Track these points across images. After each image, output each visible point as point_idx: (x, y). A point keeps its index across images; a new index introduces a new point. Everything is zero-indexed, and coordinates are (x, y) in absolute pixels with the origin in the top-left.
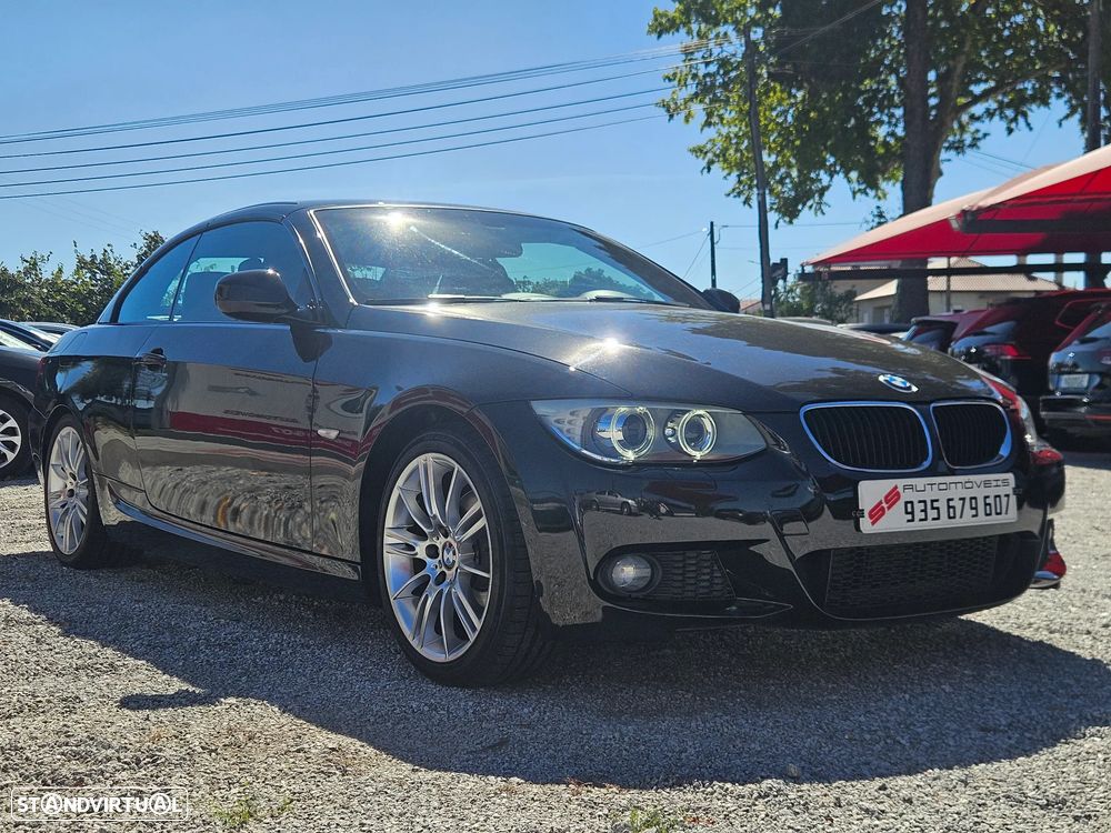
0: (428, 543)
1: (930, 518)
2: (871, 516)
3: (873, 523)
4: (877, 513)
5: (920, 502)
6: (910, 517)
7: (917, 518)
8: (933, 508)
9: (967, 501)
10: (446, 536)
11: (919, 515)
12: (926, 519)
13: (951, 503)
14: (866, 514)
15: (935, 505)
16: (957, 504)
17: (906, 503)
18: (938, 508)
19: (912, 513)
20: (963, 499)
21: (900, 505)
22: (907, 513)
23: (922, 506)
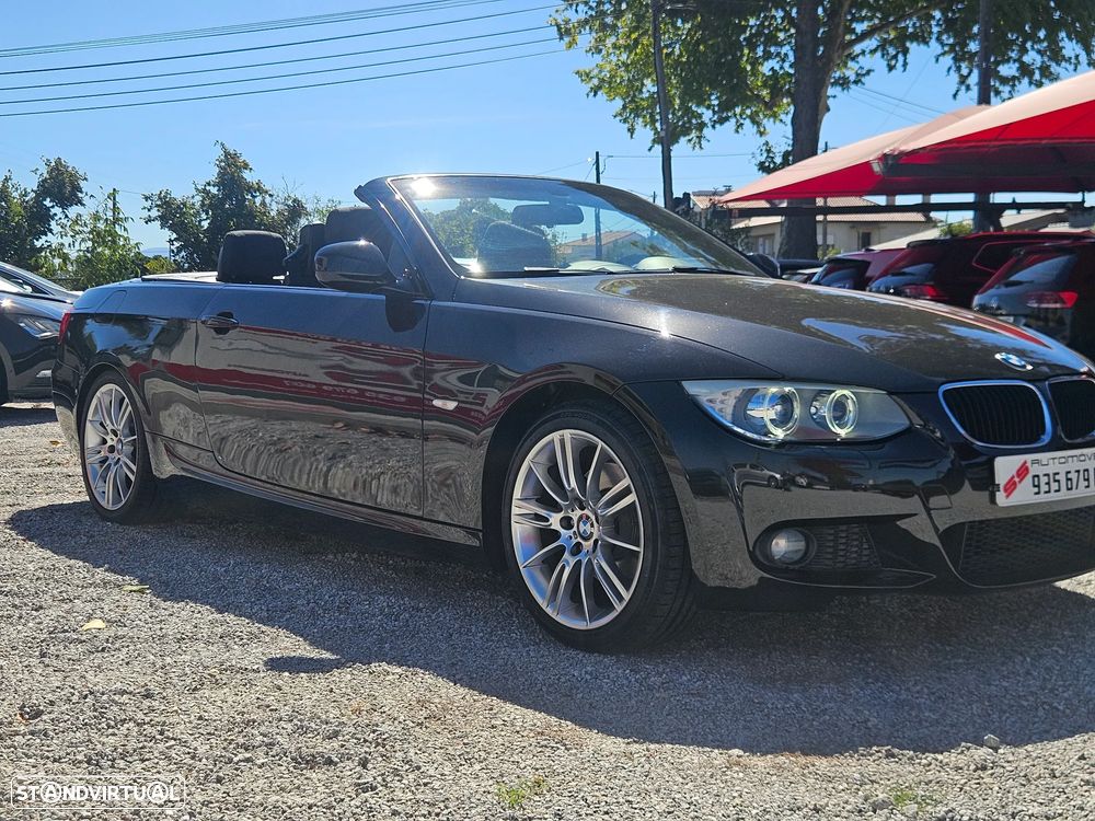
0: (561, 515)
1: (1052, 491)
2: (1006, 490)
3: (1007, 496)
4: (1011, 487)
5: (1045, 475)
6: (1036, 490)
7: (1042, 490)
8: (1055, 481)
9: (1081, 472)
10: (582, 508)
11: (1044, 488)
12: (1049, 492)
13: (1069, 476)
14: (1001, 487)
15: (1057, 477)
16: (1073, 476)
17: (1034, 476)
18: (1058, 481)
19: (1038, 486)
20: (1078, 471)
21: (1028, 479)
22: (1035, 486)
23: (1045, 479)
